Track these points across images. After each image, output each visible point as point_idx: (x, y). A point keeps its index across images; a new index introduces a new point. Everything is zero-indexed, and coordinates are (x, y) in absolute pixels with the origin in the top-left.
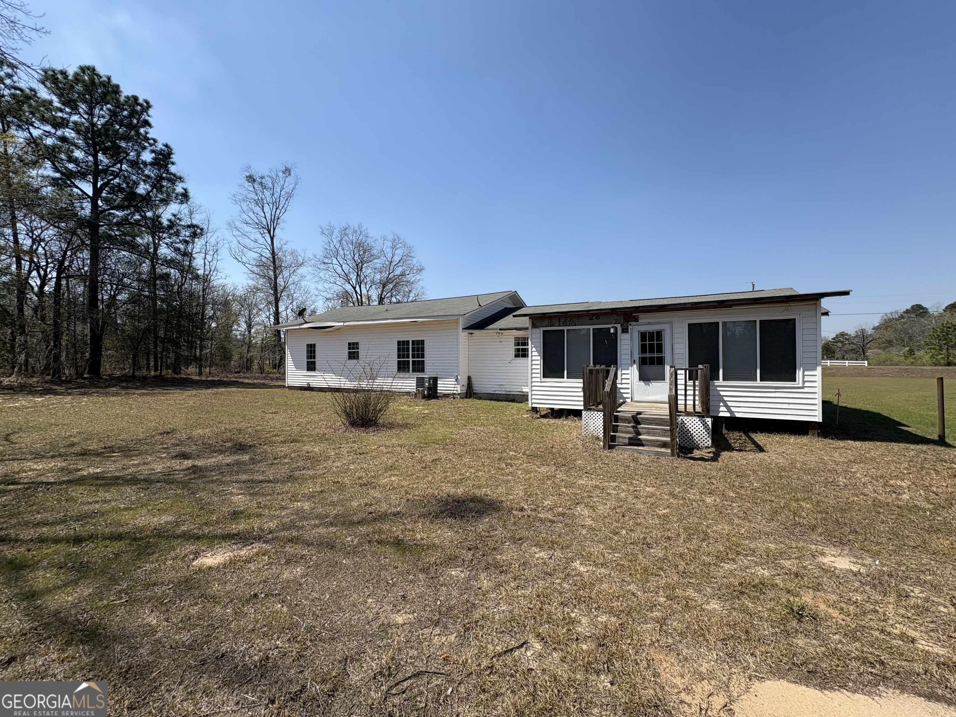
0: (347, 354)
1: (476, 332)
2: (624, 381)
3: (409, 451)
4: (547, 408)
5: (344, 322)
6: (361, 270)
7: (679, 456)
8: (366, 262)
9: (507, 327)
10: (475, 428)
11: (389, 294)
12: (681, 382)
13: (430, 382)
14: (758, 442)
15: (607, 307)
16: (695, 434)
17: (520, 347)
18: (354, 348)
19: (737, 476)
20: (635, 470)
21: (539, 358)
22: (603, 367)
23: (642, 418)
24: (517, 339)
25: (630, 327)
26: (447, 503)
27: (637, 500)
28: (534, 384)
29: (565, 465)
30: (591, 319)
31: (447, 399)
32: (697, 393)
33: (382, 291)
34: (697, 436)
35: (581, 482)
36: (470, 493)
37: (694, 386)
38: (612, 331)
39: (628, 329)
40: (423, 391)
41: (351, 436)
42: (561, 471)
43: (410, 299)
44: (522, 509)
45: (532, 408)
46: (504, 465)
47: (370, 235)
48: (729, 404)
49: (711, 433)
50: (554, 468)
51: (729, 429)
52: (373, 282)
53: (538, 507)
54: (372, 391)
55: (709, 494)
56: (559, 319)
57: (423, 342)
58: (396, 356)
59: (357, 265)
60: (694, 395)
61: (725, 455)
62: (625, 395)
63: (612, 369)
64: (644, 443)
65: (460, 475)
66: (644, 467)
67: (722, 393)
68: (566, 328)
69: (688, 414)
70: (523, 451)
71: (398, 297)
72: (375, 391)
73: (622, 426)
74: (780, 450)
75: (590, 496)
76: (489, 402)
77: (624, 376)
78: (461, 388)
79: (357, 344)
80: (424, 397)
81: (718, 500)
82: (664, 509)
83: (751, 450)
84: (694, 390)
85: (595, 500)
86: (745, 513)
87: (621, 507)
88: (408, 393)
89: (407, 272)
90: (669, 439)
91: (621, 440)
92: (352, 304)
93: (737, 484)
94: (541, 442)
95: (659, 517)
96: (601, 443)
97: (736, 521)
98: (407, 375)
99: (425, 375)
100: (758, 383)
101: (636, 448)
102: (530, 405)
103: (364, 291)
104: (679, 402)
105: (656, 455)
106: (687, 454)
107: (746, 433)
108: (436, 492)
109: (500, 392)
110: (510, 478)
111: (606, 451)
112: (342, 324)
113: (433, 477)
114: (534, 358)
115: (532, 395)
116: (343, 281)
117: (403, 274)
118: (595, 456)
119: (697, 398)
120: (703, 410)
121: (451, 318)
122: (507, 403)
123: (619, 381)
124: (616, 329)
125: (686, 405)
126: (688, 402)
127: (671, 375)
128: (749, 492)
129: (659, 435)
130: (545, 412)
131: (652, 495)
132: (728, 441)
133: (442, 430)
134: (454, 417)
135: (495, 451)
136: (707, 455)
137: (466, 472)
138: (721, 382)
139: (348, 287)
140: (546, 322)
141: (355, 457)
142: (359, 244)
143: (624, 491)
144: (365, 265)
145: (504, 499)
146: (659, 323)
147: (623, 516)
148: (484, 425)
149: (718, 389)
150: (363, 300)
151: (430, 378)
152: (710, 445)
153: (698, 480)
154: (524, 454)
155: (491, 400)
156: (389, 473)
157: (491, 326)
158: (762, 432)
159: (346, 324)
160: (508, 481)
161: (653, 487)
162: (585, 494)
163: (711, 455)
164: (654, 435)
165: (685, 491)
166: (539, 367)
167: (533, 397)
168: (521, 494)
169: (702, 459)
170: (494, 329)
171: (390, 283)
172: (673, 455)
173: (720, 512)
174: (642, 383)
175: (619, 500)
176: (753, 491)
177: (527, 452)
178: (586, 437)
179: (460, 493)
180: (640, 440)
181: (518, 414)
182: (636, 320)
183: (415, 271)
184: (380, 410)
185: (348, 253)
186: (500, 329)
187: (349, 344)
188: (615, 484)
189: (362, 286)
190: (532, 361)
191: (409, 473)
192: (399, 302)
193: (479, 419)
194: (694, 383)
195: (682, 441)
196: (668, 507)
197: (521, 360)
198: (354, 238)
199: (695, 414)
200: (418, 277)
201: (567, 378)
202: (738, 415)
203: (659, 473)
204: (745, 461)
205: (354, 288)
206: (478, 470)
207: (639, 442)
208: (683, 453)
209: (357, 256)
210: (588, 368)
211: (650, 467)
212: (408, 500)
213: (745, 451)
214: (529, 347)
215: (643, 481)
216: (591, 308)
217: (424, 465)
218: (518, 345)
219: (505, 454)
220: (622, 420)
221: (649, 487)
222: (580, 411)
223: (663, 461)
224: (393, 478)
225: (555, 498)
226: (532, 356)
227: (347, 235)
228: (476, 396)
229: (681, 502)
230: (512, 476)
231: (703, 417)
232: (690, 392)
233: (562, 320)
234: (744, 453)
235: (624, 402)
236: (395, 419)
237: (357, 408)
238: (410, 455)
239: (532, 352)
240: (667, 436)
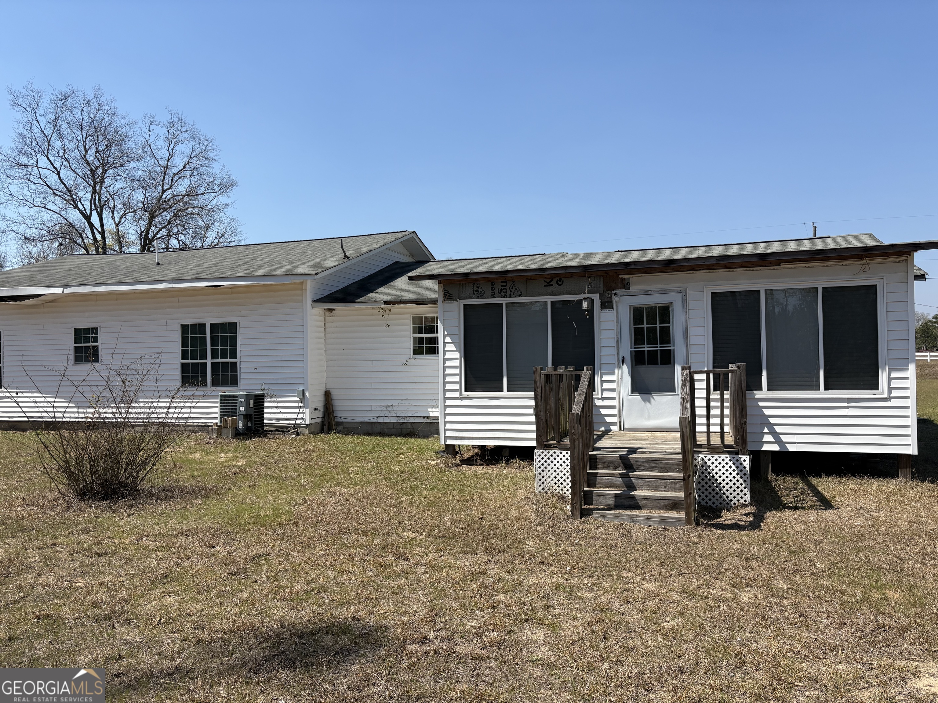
0: (72, 353)
1: (340, 308)
2: (606, 394)
3: (202, 543)
4: (474, 446)
5: (64, 287)
6: (102, 182)
7: (698, 524)
8: (113, 166)
9: (399, 298)
10: (338, 489)
11: (163, 233)
12: (700, 393)
13: (247, 404)
14: (823, 492)
15: (576, 263)
16: (724, 484)
17: (424, 335)
18: (86, 340)
19: (791, 552)
20: (625, 552)
21: (457, 355)
22: (570, 369)
23: (638, 460)
24: (417, 320)
25: (615, 299)
26: (278, 639)
27: (627, 606)
28: (448, 403)
29: (503, 551)
30: (548, 285)
31: (284, 437)
32: (727, 412)
33: (149, 226)
34: (727, 487)
35: (533, 580)
36: (326, 617)
37: (722, 400)
38: (585, 305)
39: (611, 302)
40: (235, 422)
41: (80, 518)
42: (496, 562)
43: (208, 242)
44: (424, 640)
45: (447, 446)
46: (391, 559)
47: (119, 113)
48: (778, 429)
49: (748, 481)
50: (483, 558)
51: (777, 471)
52: (128, 207)
53: (455, 633)
54: (126, 424)
55: (747, 586)
56: (493, 284)
57: (233, 325)
58: (179, 355)
59: (92, 171)
60: (722, 416)
61: (772, 516)
62: (608, 420)
63: (585, 374)
64: (641, 503)
65: (307, 582)
66: (640, 547)
67: (767, 412)
68: (504, 301)
69: (713, 449)
70: (428, 528)
71: (182, 238)
72: (132, 425)
73: (604, 475)
74: (856, 504)
75: (548, 606)
76: (365, 439)
77: (606, 386)
78: (310, 413)
79: (95, 330)
80: (237, 434)
81: (760, 596)
82: (674, 619)
83: (811, 507)
84: (722, 408)
85: (556, 611)
86: (802, 615)
87: (601, 620)
88: (204, 427)
89: (201, 190)
90: (681, 495)
91: (601, 499)
92: (82, 251)
93: (790, 566)
94: (461, 510)
95: (665, 633)
96: (568, 507)
97: (789, 631)
98: (200, 391)
99: (239, 392)
100: (822, 393)
101: (627, 512)
102: (442, 442)
103: (109, 225)
104: (698, 429)
105: (660, 523)
106: (711, 519)
107: (804, 478)
108: (257, 621)
109: (386, 420)
110: (402, 581)
111: (576, 522)
112: (59, 291)
113: (253, 592)
114: (448, 355)
115: (445, 423)
116: (61, 203)
117: (192, 193)
118: (557, 531)
119: (727, 421)
120: (736, 442)
121: (289, 281)
122: (400, 439)
123: (597, 394)
124: (591, 302)
125: (708, 433)
126: (712, 429)
127: (684, 382)
128: (808, 579)
129: (666, 489)
130: (470, 454)
131: (653, 595)
132: (776, 492)
133: (271, 497)
134: (296, 470)
135: (375, 532)
136: (744, 518)
137: (319, 577)
138: (763, 393)
139: (74, 216)
140: (469, 290)
141: (87, 562)
142: (97, 129)
143: (606, 591)
144: (110, 172)
145: (390, 623)
146: (664, 292)
147: (605, 638)
148: (355, 483)
149: (761, 404)
150: (108, 242)
151: (248, 397)
152: (748, 501)
153: (729, 563)
154: (429, 535)
155: (369, 434)
156: (161, 589)
157: (369, 297)
158: (828, 475)
159: (67, 291)
160: (401, 588)
161: (656, 580)
162: (540, 603)
163: (750, 518)
164: (657, 488)
165: (708, 584)
166: (457, 371)
167: (448, 426)
168: (424, 610)
169: (735, 526)
170: (375, 302)
171: (166, 210)
172: (688, 521)
173: (764, 618)
174: (637, 398)
175: (599, 608)
176: (815, 577)
177: (436, 531)
178: (542, 496)
179: (305, 619)
180: (634, 498)
181: (421, 461)
182: (626, 285)
183: (217, 188)
184: (144, 464)
185: (72, 146)
186: (386, 303)
187: (77, 331)
188: (593, 580)
189: (105, 214)
190: (445, 360)
191: (203, 586)
192: (184, 248)
193: (346, 472)
194: (722, 395)
195: (703, 496)
196: (680, 614)
197: (425, 359)
198: (85, 116)
199: (723, 449)
200: (223, 200)
201: (508, 391)
202: (791, 448)
203: (667, 555)
204: (803, 526)
205: (88, 218)
206: (341, 572)
207: (632, 502)
208: (704, 517)
209: (91, 153)
210: (544, 373)
211: (651, 545)
212: (199, 642)
213: (803, 508)
214: (440, 335)
215: (639, 571)
216: (549, 265)
217: (234, 569)
218: (420, 332)
219: (395, 537)
220: (603, 463)
221: (648, 581)
222: (531, 450)
223: (673, 533)
224: (168, 600)
225: (486, 613)
226: (445, 352)
227: (69, 109)
228: (340, 428)
229: (701, 604)
230: (407, 578)
231: (737, 453)
232: (715, 412)
233: (498, 287)
234: (802, 512)
235: (607, 432)
236: (177, 481)
237: (93, 461)
238: (206, 550)
239: (445, 344)
240: (679, 490)
